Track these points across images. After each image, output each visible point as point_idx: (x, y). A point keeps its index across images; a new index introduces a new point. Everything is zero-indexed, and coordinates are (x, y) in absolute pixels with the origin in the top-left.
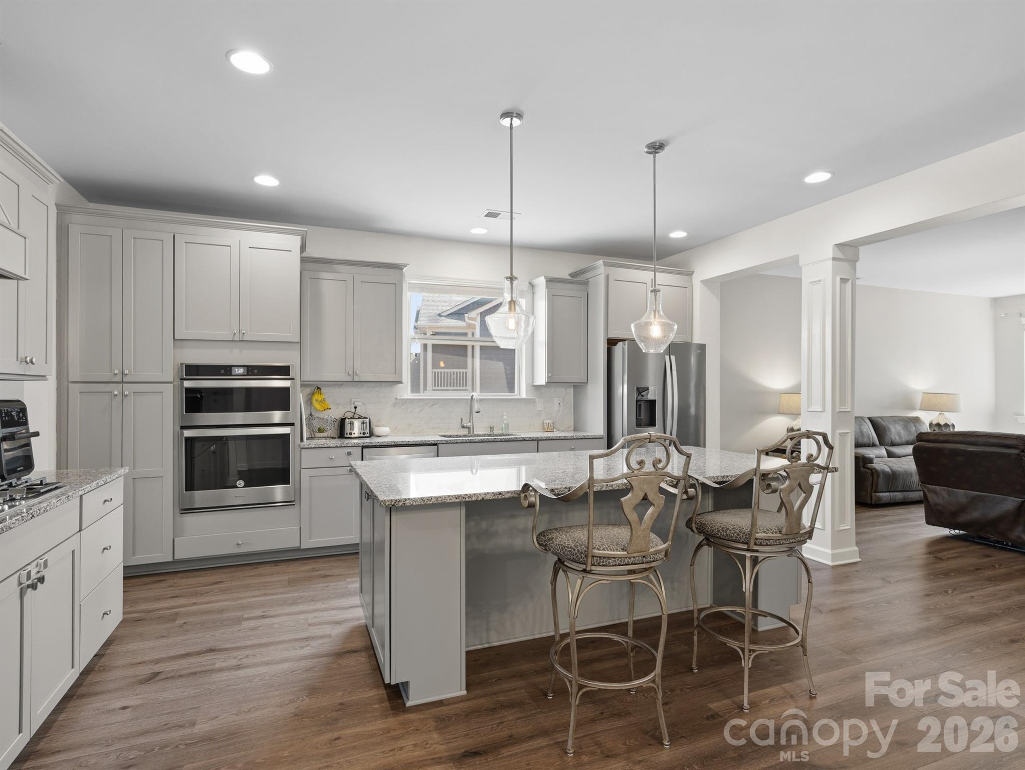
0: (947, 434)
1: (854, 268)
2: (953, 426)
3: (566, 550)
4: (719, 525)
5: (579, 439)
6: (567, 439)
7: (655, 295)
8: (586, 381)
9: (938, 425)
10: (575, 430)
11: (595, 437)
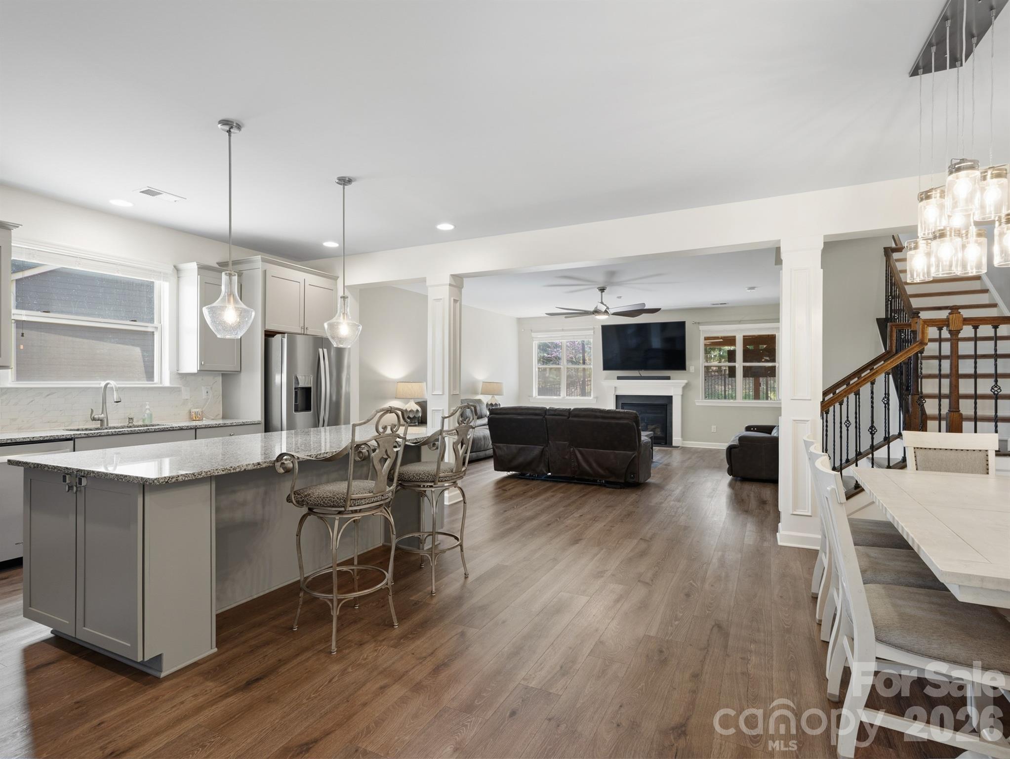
0: (496, 409)
1: (461, 292)
2: (499, 404)
3: (326, 500)
4: (414, 472)
5: (239, 425)
6: (227, 426)
7: (344, 301)
8: (239, 370)
9: (492, 405)
10: (224, 418)
11: (253, 423)
